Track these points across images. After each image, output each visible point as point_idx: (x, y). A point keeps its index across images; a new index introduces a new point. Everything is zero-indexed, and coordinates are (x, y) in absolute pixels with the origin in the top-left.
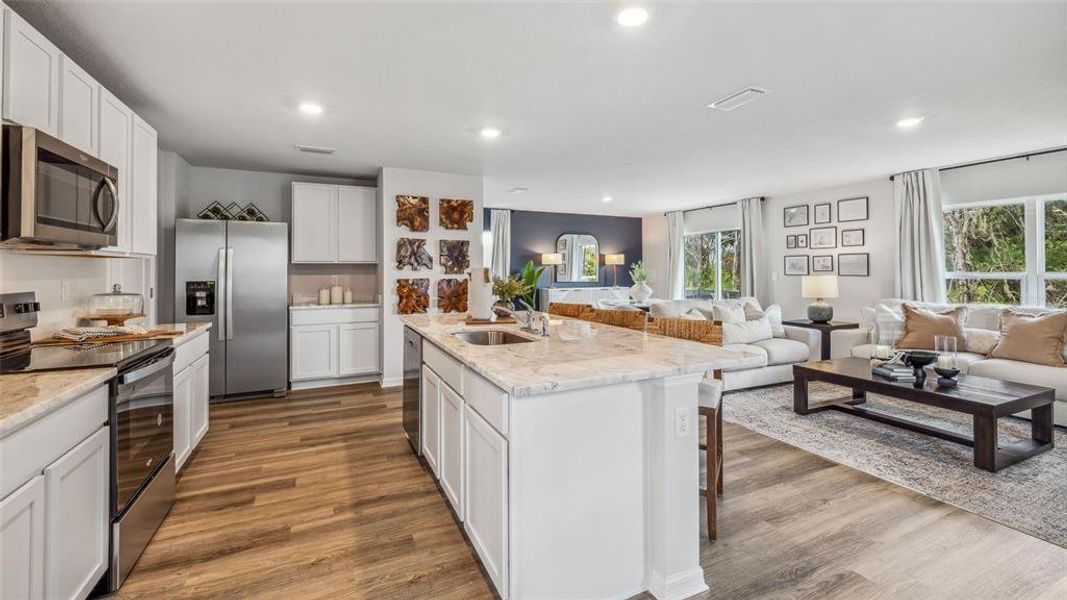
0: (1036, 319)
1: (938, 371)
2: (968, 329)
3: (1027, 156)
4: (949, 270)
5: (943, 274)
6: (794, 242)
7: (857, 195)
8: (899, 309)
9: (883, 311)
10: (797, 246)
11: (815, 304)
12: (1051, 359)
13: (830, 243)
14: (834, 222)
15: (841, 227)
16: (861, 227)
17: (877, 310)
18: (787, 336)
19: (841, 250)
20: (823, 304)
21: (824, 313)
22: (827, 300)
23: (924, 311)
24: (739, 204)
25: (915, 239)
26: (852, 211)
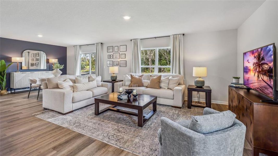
0: (156, 77)
1: (133, 95)
2: (144, 80)
3: (156, 38)
4: (142, 65)
5: (141, 66)
6: (110, 57)
7: (124, 44)
8: (130, 76)
9: (127, 77)
10: (110, 58)
11: (113, 75)
12: (158, 87)
13: (118, 58)
14: (119, 52)
15: (121, 53)
16: (125, 53)
17: (126, 76)
18: (102, 86)
19: (121, 59)
20: (115, 75)
21: (114, 78)
22: (116, 74)
23: (135, 76)
24: (95, 44)
25: (135, 57)
26: (123, 48)
